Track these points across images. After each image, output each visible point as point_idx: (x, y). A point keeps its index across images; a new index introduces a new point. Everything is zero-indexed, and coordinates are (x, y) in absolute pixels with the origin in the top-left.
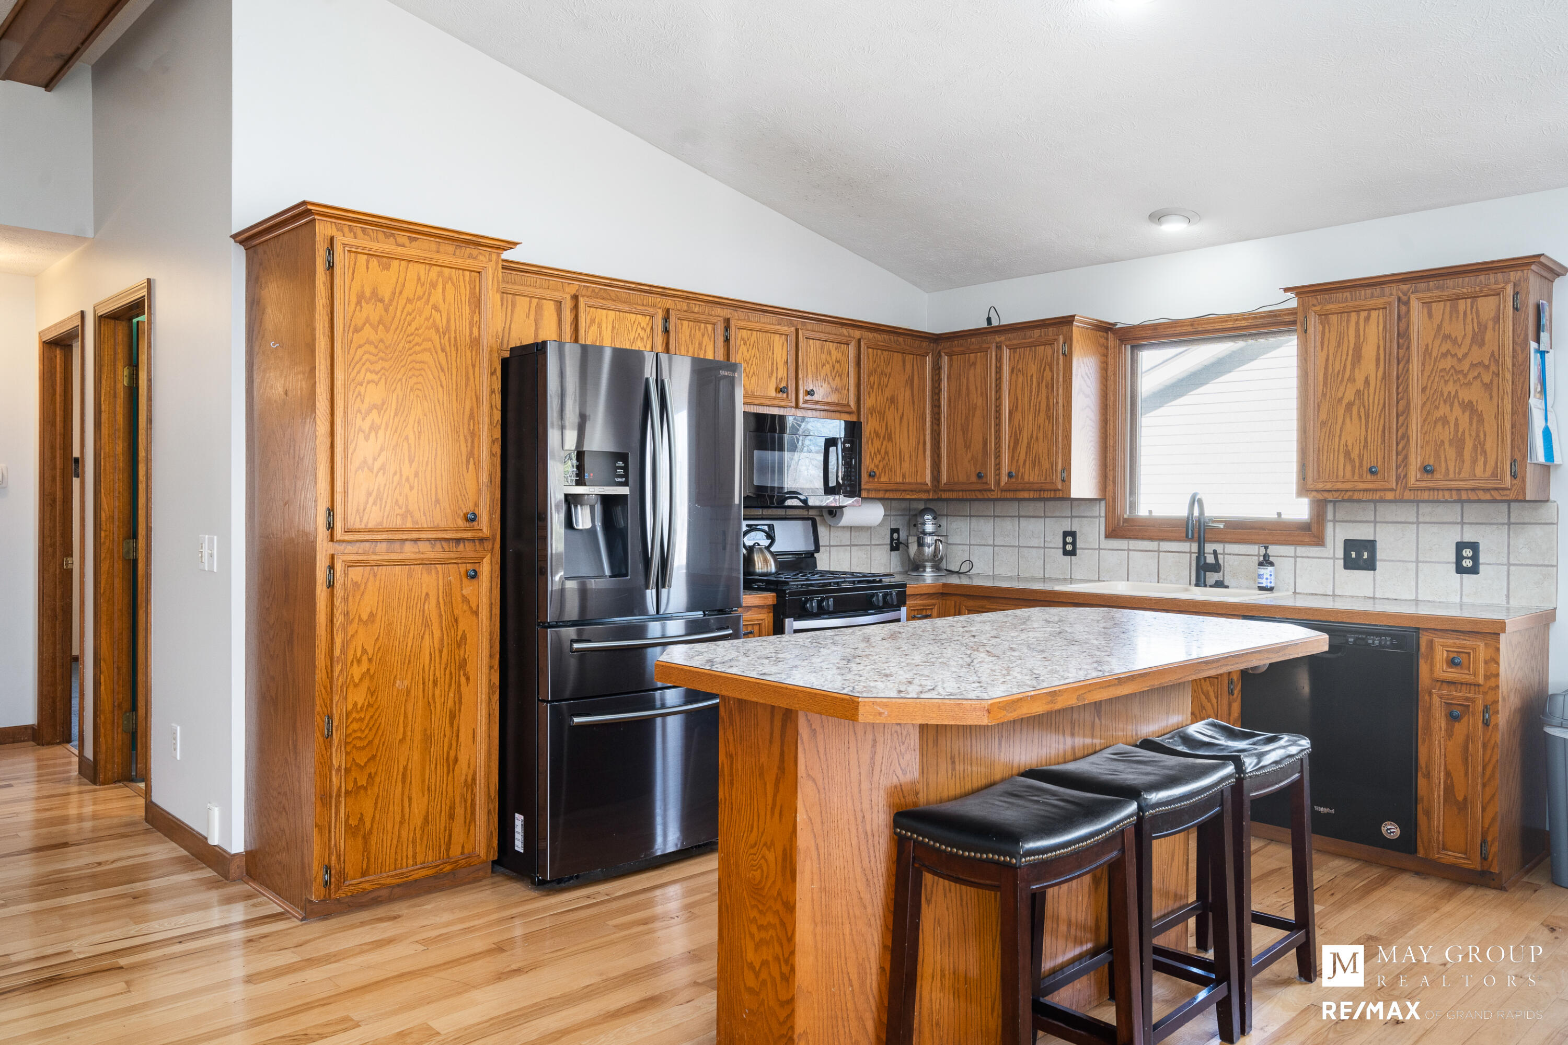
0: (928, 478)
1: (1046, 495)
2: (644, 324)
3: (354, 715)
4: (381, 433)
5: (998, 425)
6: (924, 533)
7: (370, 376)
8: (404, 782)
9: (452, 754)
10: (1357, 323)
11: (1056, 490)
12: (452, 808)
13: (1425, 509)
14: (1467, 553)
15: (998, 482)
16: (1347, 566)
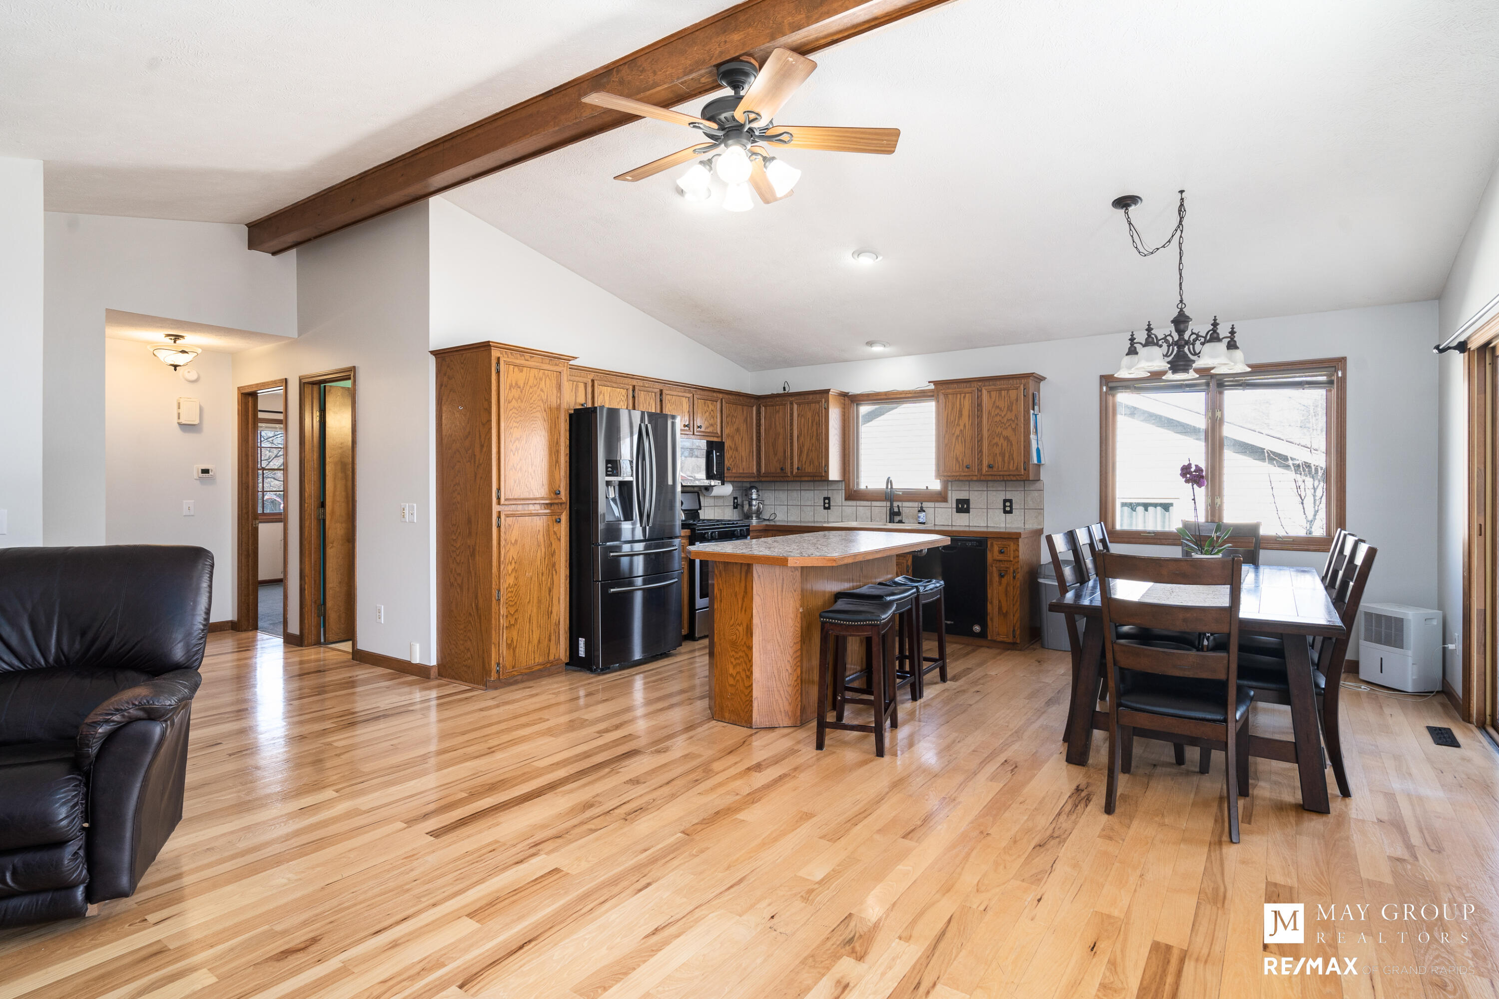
0: (755, 471)
1: (816, 479)
2: (624, 394)
3: (509, 589)
4: (520, 451)
5: (792, 443)
6: (752, 499)
7: (515, 424)
8: (530, 623)
9: (550, 609)
10: (960, 399)
11: (822, 476)
12: (550, 636)
13: (990, 484)
14: (1008, 504)
15: (792, 472)
16: (957, 512)
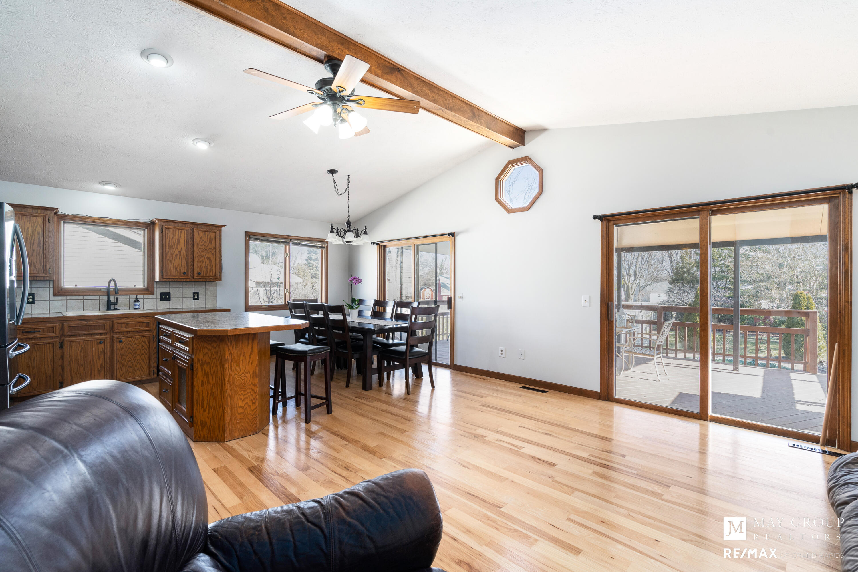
10: (178, 233)
11: (45, 277)
14: (196, 295)
16: (161, 300)
